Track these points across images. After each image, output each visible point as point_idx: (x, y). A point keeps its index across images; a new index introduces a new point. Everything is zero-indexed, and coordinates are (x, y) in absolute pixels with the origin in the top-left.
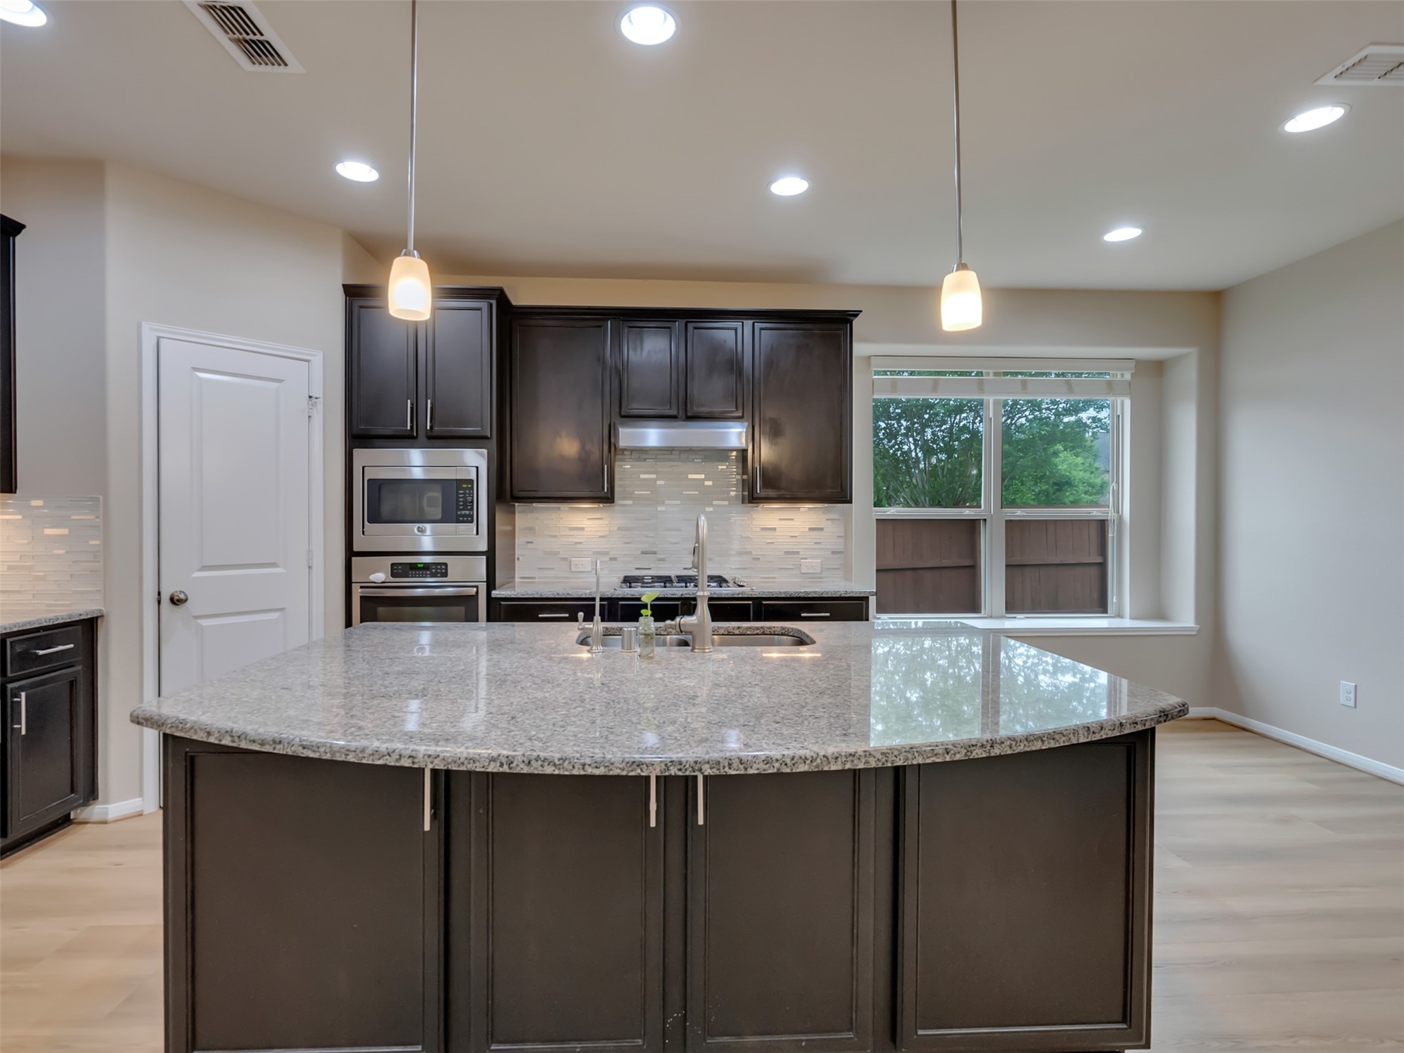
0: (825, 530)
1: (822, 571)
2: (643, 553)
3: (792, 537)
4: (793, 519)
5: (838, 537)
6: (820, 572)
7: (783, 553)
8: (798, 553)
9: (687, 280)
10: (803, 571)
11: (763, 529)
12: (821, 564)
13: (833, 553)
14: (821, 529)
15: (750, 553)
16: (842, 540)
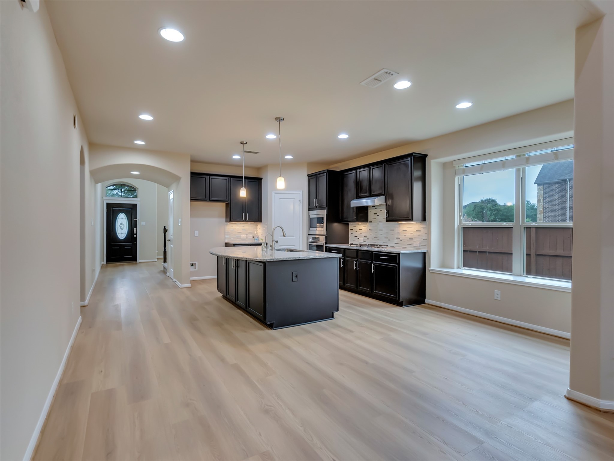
0: (421, 231)
1: (420, 246)
2: (374, 237)
3: (411, 233)
4: (411, 227)
5: (426, 234)
6: (419, 246)
7: (408, 239)
8: (412, 239)
9: (380, 152)
10: (414, 245)
11: (403, 230)
12: (420, 244)
13: (424, 240)
14: (420, 231)
15: (399, 238)
16: (426, 235)
